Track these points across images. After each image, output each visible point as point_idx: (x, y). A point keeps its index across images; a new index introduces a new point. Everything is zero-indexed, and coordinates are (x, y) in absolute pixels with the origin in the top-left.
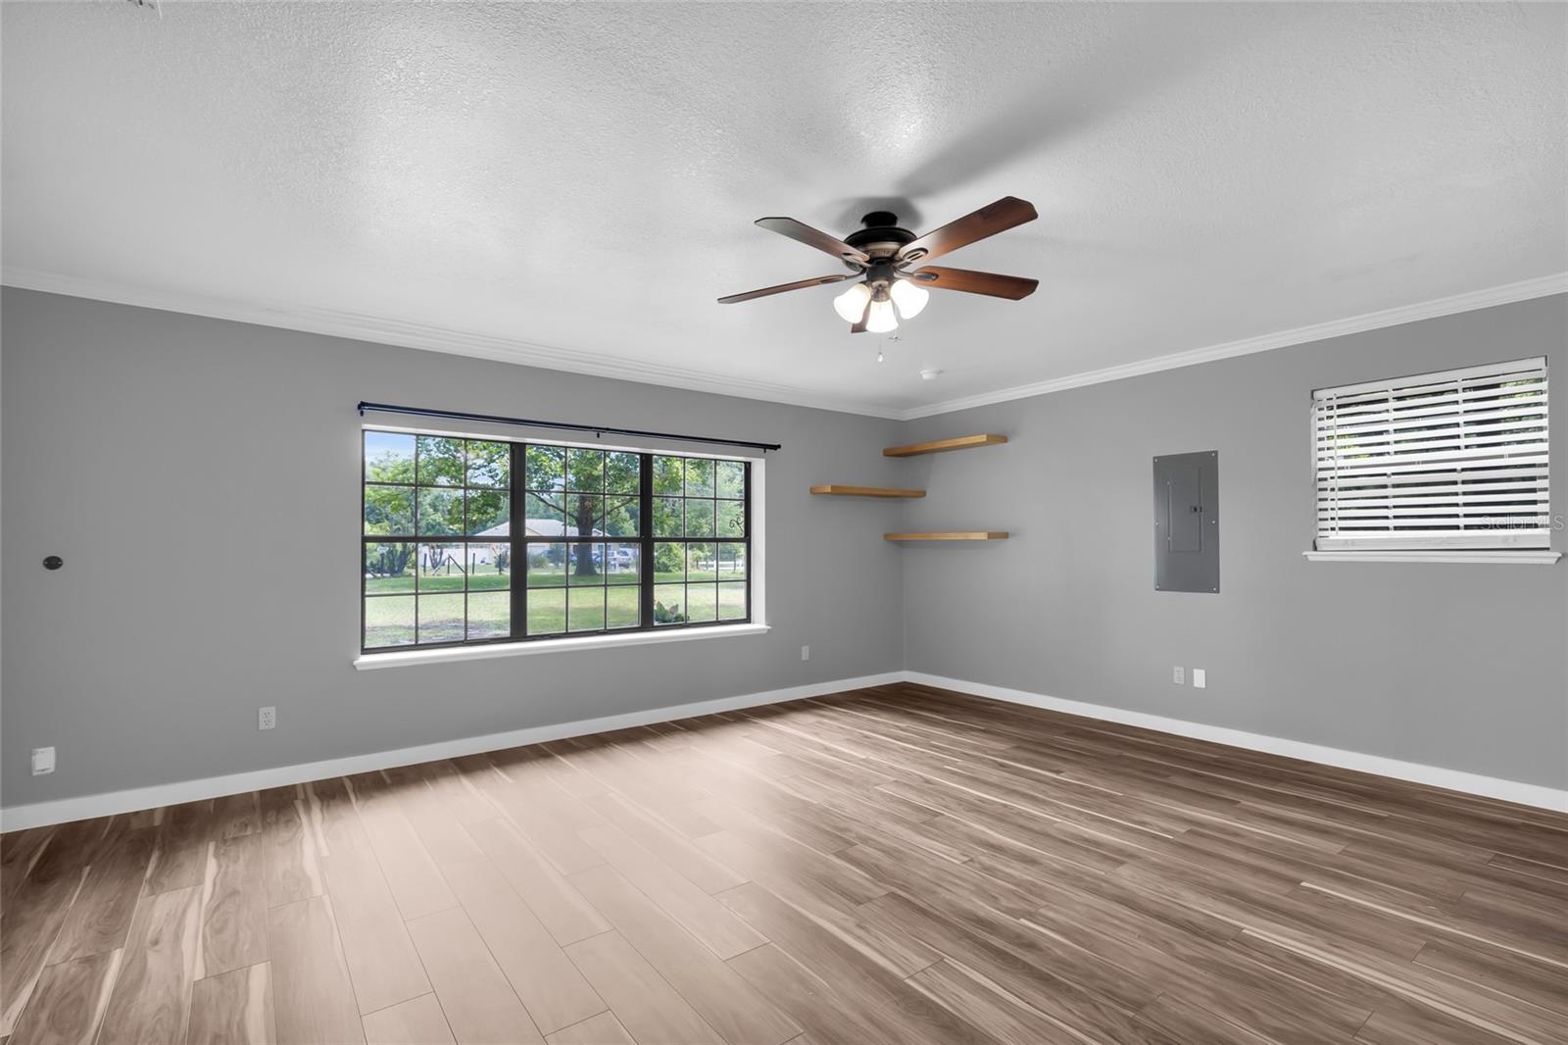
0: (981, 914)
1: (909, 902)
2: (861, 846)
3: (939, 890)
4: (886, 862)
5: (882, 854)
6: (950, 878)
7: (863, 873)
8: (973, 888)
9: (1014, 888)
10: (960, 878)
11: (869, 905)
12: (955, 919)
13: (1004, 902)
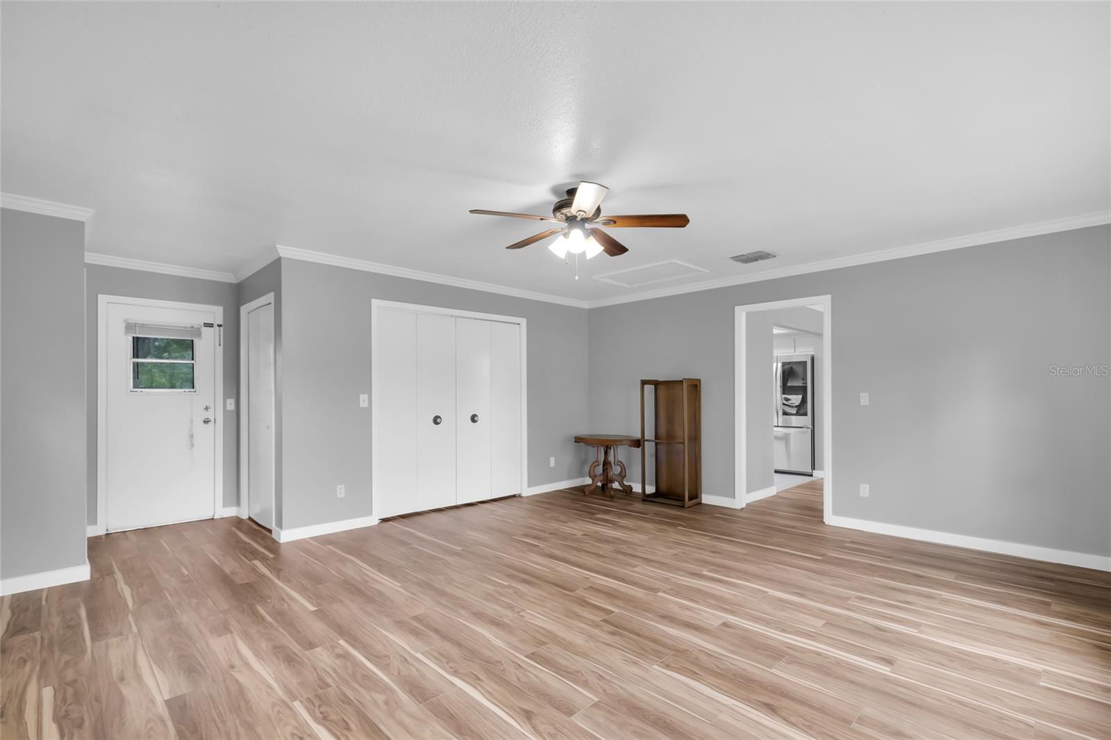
0: (527, 586)
1: (564, 589)
2: (598, 619)
3: (545, 595)
4: (578, 609)
5: (582, 615)
6: (536, 601)
7: (592, 601)
8: (526, 597)
9: (501, 598)
10: (533, 602)
11: (586, 587)
12: (539, 582)
13: (511, 591)
